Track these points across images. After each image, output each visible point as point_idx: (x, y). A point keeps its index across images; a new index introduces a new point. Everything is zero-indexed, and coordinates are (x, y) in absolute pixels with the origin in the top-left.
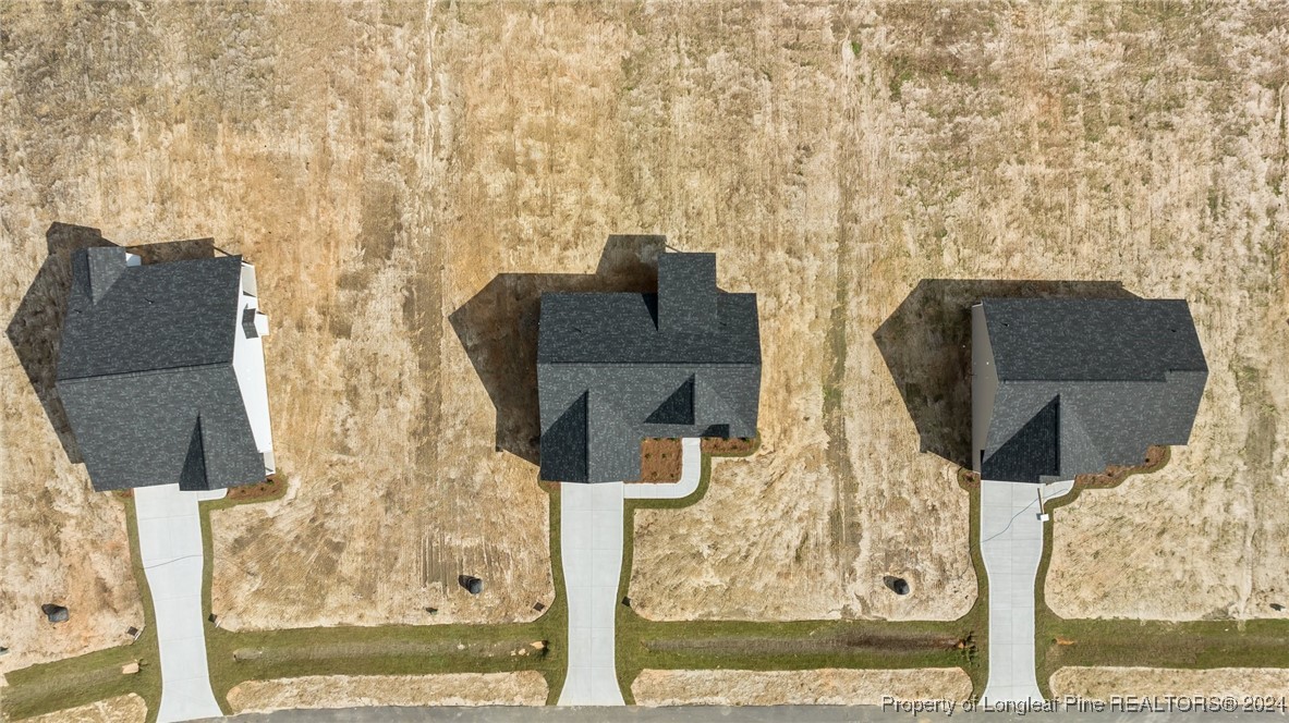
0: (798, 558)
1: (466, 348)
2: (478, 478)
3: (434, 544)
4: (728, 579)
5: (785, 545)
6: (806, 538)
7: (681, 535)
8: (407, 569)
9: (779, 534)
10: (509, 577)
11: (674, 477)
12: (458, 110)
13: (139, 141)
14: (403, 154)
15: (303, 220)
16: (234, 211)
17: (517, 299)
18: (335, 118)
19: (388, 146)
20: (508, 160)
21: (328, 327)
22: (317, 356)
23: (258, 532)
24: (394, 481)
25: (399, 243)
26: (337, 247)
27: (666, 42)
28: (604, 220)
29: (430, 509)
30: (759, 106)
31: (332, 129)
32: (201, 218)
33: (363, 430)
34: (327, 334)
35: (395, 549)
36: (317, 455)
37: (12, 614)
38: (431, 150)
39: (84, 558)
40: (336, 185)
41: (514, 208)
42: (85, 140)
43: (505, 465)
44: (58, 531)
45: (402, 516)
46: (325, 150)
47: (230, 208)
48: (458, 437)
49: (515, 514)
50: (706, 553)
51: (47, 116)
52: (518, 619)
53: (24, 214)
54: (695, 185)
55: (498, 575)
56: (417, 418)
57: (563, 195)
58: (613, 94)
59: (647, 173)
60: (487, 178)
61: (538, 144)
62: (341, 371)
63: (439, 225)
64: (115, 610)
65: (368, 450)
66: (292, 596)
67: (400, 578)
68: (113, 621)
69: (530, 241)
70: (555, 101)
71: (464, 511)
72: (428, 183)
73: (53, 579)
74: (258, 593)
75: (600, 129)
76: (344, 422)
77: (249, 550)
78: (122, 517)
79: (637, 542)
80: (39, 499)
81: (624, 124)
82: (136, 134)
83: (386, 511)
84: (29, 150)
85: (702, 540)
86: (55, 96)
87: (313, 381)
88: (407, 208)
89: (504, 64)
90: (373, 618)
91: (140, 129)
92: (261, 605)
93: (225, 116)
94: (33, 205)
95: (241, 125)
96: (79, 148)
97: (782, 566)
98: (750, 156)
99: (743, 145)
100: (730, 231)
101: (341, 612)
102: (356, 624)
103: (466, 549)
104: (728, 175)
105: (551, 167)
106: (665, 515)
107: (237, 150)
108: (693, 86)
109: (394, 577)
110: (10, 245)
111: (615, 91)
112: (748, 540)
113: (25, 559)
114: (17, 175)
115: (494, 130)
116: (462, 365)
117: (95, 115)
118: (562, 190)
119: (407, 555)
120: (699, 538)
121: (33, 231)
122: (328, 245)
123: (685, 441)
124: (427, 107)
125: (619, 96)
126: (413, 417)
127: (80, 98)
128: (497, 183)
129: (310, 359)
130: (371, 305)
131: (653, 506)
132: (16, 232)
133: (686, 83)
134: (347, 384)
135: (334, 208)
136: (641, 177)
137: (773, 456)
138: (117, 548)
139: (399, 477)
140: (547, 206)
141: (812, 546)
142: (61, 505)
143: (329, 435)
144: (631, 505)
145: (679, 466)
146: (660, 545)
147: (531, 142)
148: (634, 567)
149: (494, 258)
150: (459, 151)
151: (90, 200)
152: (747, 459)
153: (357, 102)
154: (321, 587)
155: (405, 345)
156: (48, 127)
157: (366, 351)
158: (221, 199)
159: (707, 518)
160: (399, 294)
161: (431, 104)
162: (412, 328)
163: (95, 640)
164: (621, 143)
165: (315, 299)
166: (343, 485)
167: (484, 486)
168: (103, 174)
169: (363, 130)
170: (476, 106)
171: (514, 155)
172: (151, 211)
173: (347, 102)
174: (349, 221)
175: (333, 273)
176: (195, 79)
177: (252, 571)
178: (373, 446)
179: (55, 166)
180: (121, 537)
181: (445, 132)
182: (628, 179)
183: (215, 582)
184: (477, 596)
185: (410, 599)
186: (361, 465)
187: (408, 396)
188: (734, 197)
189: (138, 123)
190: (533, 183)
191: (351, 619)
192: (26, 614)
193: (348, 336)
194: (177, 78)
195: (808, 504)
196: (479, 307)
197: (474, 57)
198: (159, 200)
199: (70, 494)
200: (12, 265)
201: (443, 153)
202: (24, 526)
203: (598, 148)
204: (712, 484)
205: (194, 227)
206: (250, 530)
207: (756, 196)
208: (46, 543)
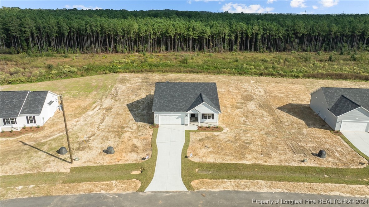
3: (294, 145)
17: (298, 106)
19: (247, 91)
21: (234, 108)
23: (211, 138)
25: (254, 100)
26: (235, 99)
33: (252, 122)
38: (259, 92)
39: (130, 140)
52: (354, 167)
53: (141, 94)
62: (240, 113)
64: (138, 153)
67: (282, 152)
68: (135, 155)
76: (244, 120)
78: (151, 132)
90: (272, 163)
103: (309, 146)
119: (282, 147)
122: (232, 99)
129: (229, 111)
134: (243, 115)
138: (146, 138)
142: (126, 129)
143: (239, 122)
155: (262, 111)
162: (264, 109)
163: (123, 160)
165: (229, 104)
167: (308, 134)
177: (208, 146)
180: (149, 136)
185: (290, 158)
186: (254, 128)
187: (267, 118)
191: (260, 162)
193: (241, 109)
199: (131, 127)
201: (263, 92)
206: (207, 137)
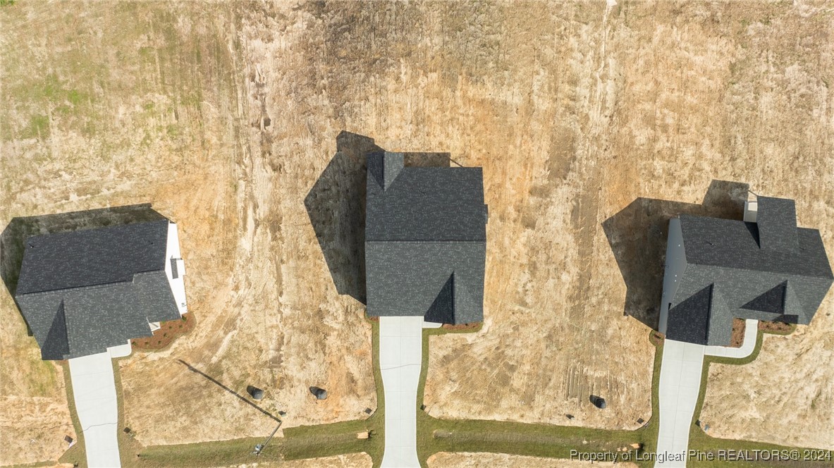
0: (813, 406)
1: (611, 244)
2: (610, 332)
3: (576, 373)
4: (765, 415)
5: (805, 396)
6: (819, 394)
7: (738, 383)
8: (556, 388)
9: (802, 389)
10: (623, 399)
11: (738, 344)
12: (620, 84)
13: (405, 82)
14: (581, 110)
15: (511, 147)
16: (465, 135)
17: (648, 215)
18: (538, 81)
19: (572, 103)
20: (649, 121)
21: (520, 220)
22: (511, 239)
23: (460, 353)
24: (554, 328)
25: (573, 170)
26: (532, 167)
27: (760, 54)
28: (709, 168)
29: (576, 349)
30: (818, 104)
31: (535, 88)
32: (442, 138)
33: (537, 292)
34: (519, 225)
35: (550, 373)
36: (504, 305)
37: (290, 391)
38: (599, 109)
39: (340, 358)
40: (535, 126)
41: (651, 155)
42: (367, 76)
43: (628, 325)
44: (325, 338)
45: (557, 352)
46: (530, 102)
47: (463, 133)
48: (600, 303)
49: (632, 358)
50: (753, 395)
51: (344, 58)
52: (626, 428)
53: (323, 123)
54: (770, 152)
55: (616, 397)
56: (573, 287)
57: (685, 149)
58: (722, 86)
59: (740, 141)
60: (636, 132)
61: (671, 113)
62: (526, 251)
63: (600, 160)
64: (358, 396)
65: (539, 305)
66: (477, 398)
67: (551, 393)
68: (356, 402)
69: (659, 177)
70: (685, 85)
71: (598, 353)
72: (595, 131)
73: (319, 370)
74: (455, 393)
75: (712, 108)
76: (525, 285)
77: (452, 365)
78: (369, 333)
79: (709, 385)
80: (314, 316)
81: (728, 106)
82: (402, 76)
83: (547, 347)
84: (330, 79)
85: (751, 387)
86: (350, 45)
87: (507, 255)
88: (580, 147)
89: (652, 58)
90: (530, 418)
91: (406, 73)
92: (456, 402)
93: (464, 71)
94: (330, 117)
95: (475, 78)
96: (363, 82)
97: (802, 410)
98: (809, 137)
99: (804, 129)
100: (790, 185)
101: (509, 412)
102: (518, 421)
103: (597, 377)
104: (792, 148)
105: (678, 129)
106: (729, 368)
107: (470, 94)
108: (775, 86)
109: (547, 392)
110: (311, 142)
111: (723, 84)
112: (781, 390)
113: (302, 354)
114: (320, 96)
115: (643, 100)
116: (607, 255)
117: (376, 60)
118: (684, 146)
119: (557, 378)
120: (749, 386)
121: (328, 134)
122: (526, 165)
123: (748, 321)
124: (599, 81)
125: (726, 88)
126: (571, 287)
127: (367, 48)
128: (642, 136)
129: (507, 242)
130: (551, 209)
131: (722, 362)
132: (316, 134)
133: (771, 84)
134: (529, 260)
135: (533, 141)
136: (735, 143)
137: (803, 336)
138: (364, 354)
139: (557, 325)
140: (673, 155)
141: (823, 400)
142: (328, 321)
143: (514, 292)
144: (708, 360)
145: (742, 337)
146: (724, 388)
147: (666, 111)
148: (705, 401)
149: (636, 186)
150: (619, 112)
151: (368, 117)
152: (787, 337)
153: (553, 72)
154: (498, 394)
155: (570, 238)
156: (344, 65)
157: (544, 239)
158: (457, 127)
159: (756, 373)
160: (570, 203)
161: (602, 78)
162: (576, 227)
163: (342, 414)
164: (725, 119)
165: (514, 201)
166: (520, 328)
167: (613, 337)
168: (379, 101)
169: (556, 91)
170: (632, 84)
171: (655, 119)
172: (409, 129)
173: (547, 71)
174: (541, 151)
175: (528, 185)
176: (445, 43)
177: (453, 379)
178: (542, 303)
179: (346, 92)
180: (367, 347)
181: (610, 98)
182: (728, 142)
183: (427, 383)
184: (601, 410)
185: (556, 408)
186: (533, 315)
187: (569, 272)
188: (795, 163)
189: (405, 70)
190: (665, 139)
192: (299, 391)
193: (533, 228)
194: (433, 41)
195: (823, 371)
196: (622, 218)
197: (634, 51)
198: (415, 122)
199: (335, 314)
200: (311, 156)
201: (608, 113)
202: (303, 333)
203: (710, 121)
204: (762, 351)
205: (437, 143)
206: (455, 351)
207: (810, 164)
208: (316, 346)
